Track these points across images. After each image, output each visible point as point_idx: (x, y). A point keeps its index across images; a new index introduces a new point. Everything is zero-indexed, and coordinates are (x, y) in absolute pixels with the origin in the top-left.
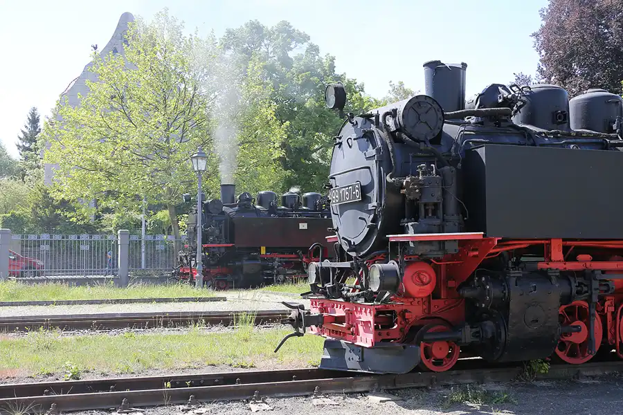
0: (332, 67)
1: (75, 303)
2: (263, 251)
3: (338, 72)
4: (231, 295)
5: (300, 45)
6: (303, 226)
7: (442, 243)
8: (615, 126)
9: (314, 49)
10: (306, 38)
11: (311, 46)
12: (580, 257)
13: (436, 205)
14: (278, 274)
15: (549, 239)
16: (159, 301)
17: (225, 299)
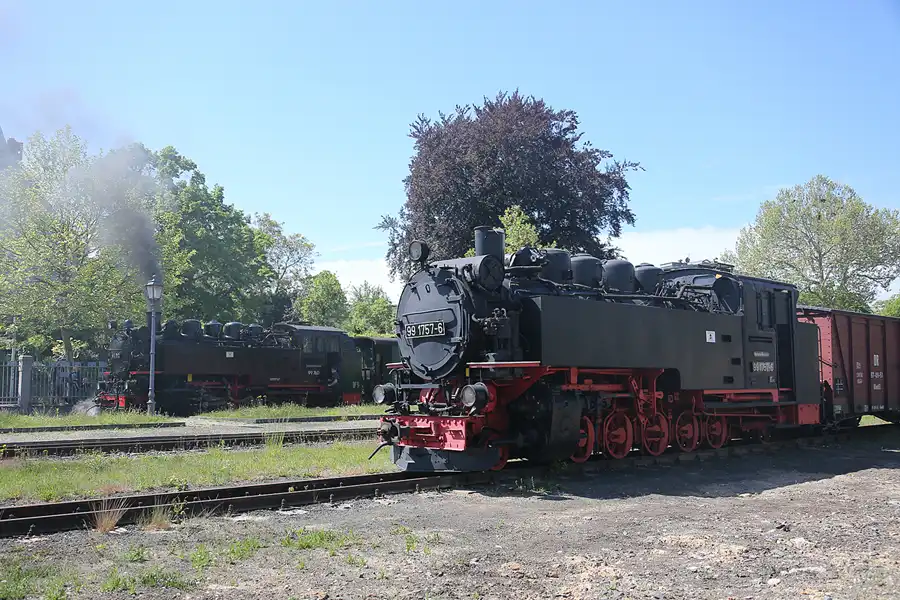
0: (221, 197)
1: (34, 430)
2: (190, 379)
3: (226, 202)
4: (189, 421)
5: (186, 171)
6: (230, 355)
7: (512, 369)
8: (601, 283)
9: (199, 178)
10: (192, 166)
11: (197, 174)
12: (586, 381)
13: (506, 340)
14: (204, 401)
15: (569, 367)
16: (121, 427)
17: (184, 424)
